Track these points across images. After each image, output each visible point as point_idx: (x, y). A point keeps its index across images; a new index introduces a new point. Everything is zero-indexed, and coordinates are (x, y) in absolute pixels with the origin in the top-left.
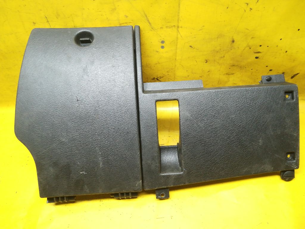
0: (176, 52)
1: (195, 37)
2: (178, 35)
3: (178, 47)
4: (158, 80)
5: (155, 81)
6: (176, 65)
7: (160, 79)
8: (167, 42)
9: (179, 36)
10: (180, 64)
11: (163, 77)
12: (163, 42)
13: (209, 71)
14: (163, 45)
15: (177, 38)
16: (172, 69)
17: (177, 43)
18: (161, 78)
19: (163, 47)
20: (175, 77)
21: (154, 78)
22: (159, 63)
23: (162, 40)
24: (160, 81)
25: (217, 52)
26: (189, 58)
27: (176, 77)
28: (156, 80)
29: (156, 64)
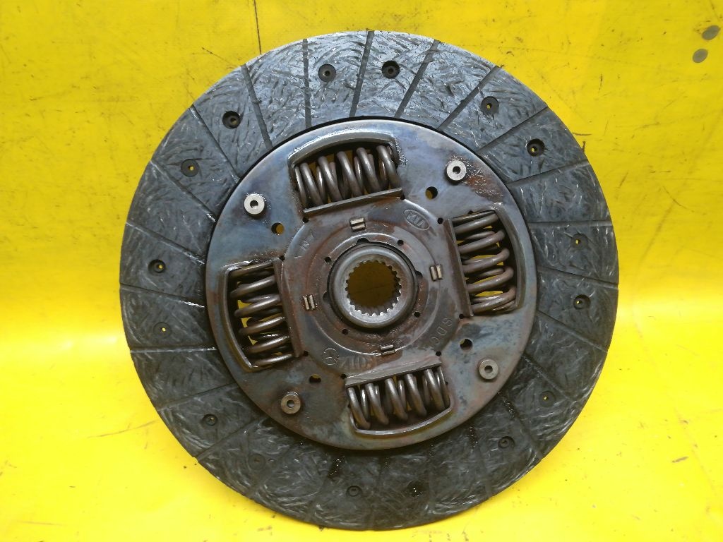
14: (709, 46)
19: (700, 56)
29: (646, 126)
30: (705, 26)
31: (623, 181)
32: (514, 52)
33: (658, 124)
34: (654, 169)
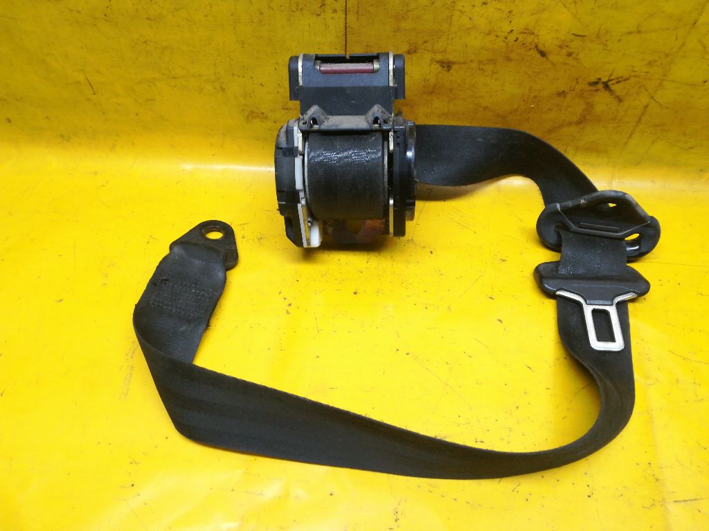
4: (606, 86)
5: (597, 90)
6: (683, 45)
7: (613, 87)
11: (628, 79)
16: (667, 55)
18: (618, 82)
20: (660, 84)
21: (600, 79)
22: (639, 32)
24: (610, 90)
27: (665, 83)
28: (600, 86)
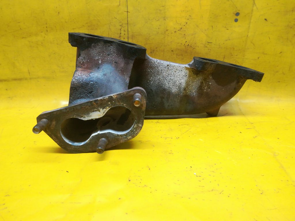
0: (249, 27)
1: (271, 9)
2: (253, 7)
3: (252, 21)
8: (241, 15)
9: (255, 8)
10: (252, 42)
12: (237, 14)
13: (281, 52)
14: (237, 17)
15: (252, 10)
17: (252, 16)
19: (236, 20)
23: (238, 11)
25: (291, 28)
26: (262, 34)
29: (227, 40)
30: (236, 12)
31: (224, 58)
32: (190, 19)
33: (229, 40)
34: (232, 54)
